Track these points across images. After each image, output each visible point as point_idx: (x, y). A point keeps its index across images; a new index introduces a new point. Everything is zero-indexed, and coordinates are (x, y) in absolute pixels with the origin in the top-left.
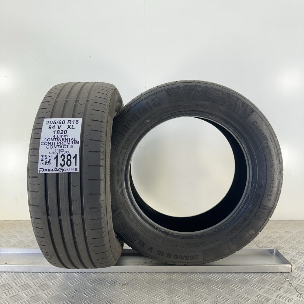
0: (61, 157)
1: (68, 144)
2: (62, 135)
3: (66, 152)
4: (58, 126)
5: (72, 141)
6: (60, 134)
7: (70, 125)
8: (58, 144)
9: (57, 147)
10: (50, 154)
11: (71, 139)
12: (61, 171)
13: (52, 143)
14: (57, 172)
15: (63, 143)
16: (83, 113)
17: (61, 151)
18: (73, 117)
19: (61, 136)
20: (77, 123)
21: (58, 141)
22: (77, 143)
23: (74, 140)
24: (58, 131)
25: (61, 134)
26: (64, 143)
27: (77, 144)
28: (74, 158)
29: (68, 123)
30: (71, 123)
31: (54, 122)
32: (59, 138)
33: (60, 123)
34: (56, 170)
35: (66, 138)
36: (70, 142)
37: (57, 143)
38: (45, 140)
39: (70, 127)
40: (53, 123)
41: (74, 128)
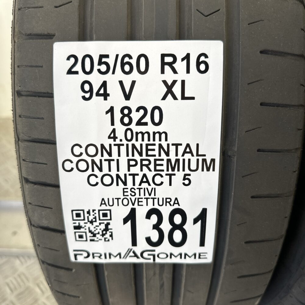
0: (148, 216)
1: (173, 170)
2: (143, 129)
3: (167, 201)
4: (121, 83)
5: (187, 156)
6: (133, 126)
7: (174, 82)
8: (133, 170)
9: (130, 179)
10: (104, 207)
11: (181, 149)
13: (105, 165)
15: (152, 166)
17: (147, 195)
18: (180, 36)
19: (140, 136)
20: (202, 67)
21: (130, 157)
22: (207, 166)
23: (195, 153)
24: (126, 111)
25: (139, 123)
26: (156, 165)
27: (208, 170)
28: (195, 221)
29: (163, 72)
30: (175, 72)
31: (100, 63)
32: (134, 141)
33: (127, 68)
35: (161, 146)
36: (177, 161)
37: (129, 166)
38: (77, 150)
39: (174, 90)
40: (96, 67)
41: (193, 98)
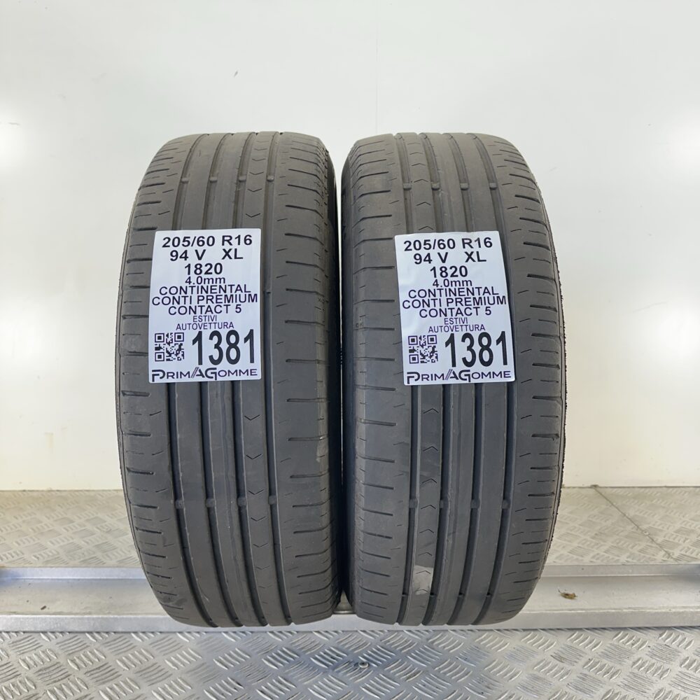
0: (211, 338)
1: (229, 302)
2: (209, 276)
3: (225, 325)
4: (196, 251)
5: (239, 292)
7: (230, 250)
8: (201, 303)
9: (198, 309)
10: (179, 331)
11: (234, 288)
12: (212, 377)
13: (182, 300)
14: (200, 379)
15: (214, 300)
16: (262, 214)
17: (211, 321)
18: (235, 226)
19: (207, 281)
20: (248, 242)
21: (200, 294)
22: (252, 299)
23: (243, 290)
24: (198, 266)
25: (207, 273)
26: (217, 299)
27: (253, 301)
28: (246, 340)
29: (223, 244)
30: (231, 244)
31: (184, 241)
32: (202, 284)
33: (201, 243)
34: (198, 373)
35: (220, 287)
36: (232, 296)
37: (199, 300)
38: (164, 291)
39: (230, 254)
40: (181, 243)
41: (242, 258)
